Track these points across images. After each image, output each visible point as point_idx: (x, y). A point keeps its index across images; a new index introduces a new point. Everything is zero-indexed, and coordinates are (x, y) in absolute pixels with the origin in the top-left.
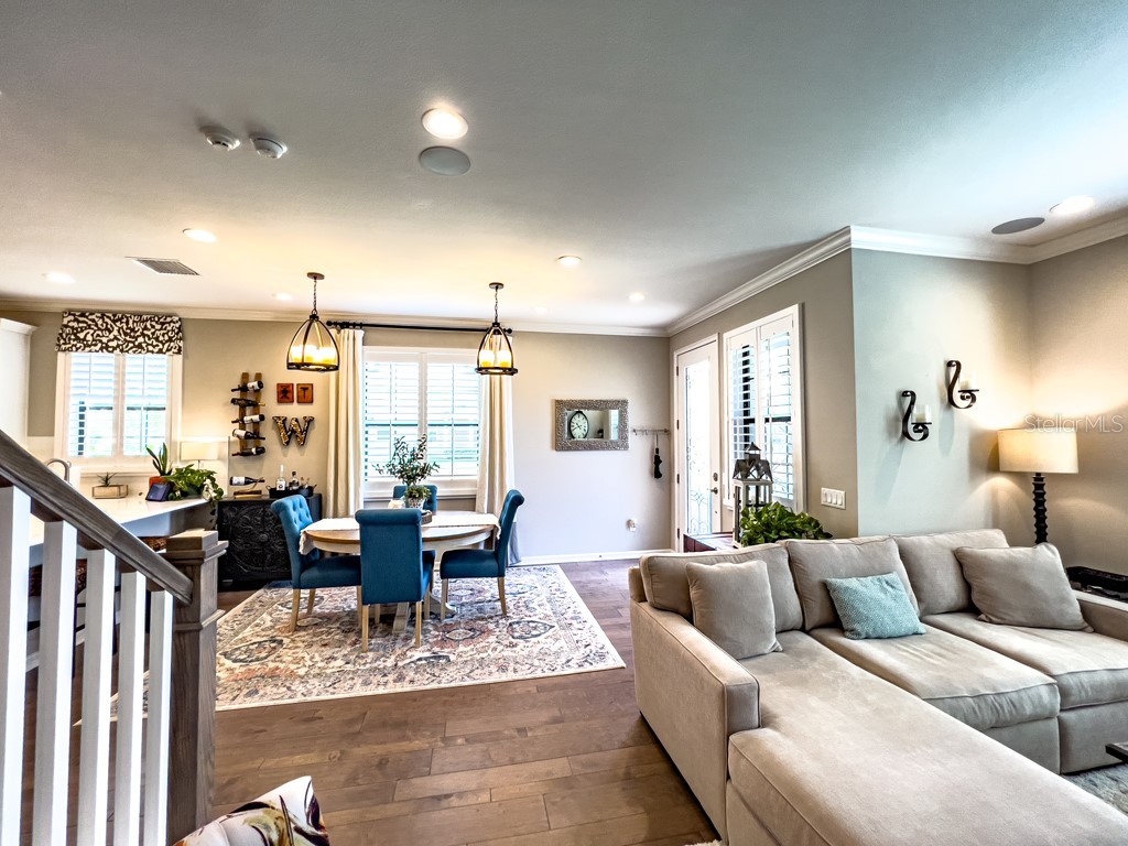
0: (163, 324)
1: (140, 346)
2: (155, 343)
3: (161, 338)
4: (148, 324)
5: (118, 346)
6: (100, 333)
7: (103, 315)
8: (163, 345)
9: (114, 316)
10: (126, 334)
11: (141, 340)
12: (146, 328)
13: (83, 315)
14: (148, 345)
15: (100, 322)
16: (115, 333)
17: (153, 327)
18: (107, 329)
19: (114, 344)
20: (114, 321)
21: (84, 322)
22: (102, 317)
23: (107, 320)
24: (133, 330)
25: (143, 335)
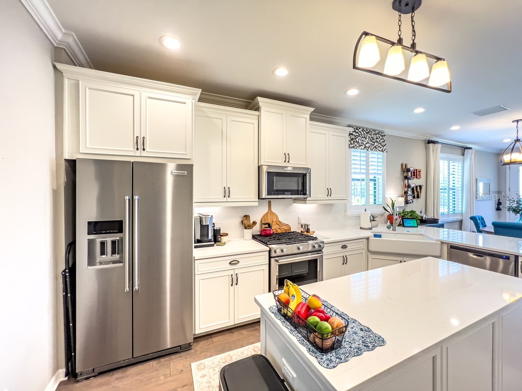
0: (382, 136)
1: (375, 147)
2: (381, 146)
3: (382, 144)
4: (378, 135)
5: (369, 146)
6: (362, 139)
7: (363, 129)
8: (383, 147)
9: (367, 130)
10: (371, 141)
11: (376, 144)
12: (377, 138)
13: (357, 129)
14: (379, 147)
15: (362, 133)
16: (367, 139)
17: (379, 137)
18: (365, 137)
19: (367, 145)
20: (367, 133)
21: (358, 133)
22: (363, 131)
23: (364, 132)
24: (373, 138)
25: (377, 142)
